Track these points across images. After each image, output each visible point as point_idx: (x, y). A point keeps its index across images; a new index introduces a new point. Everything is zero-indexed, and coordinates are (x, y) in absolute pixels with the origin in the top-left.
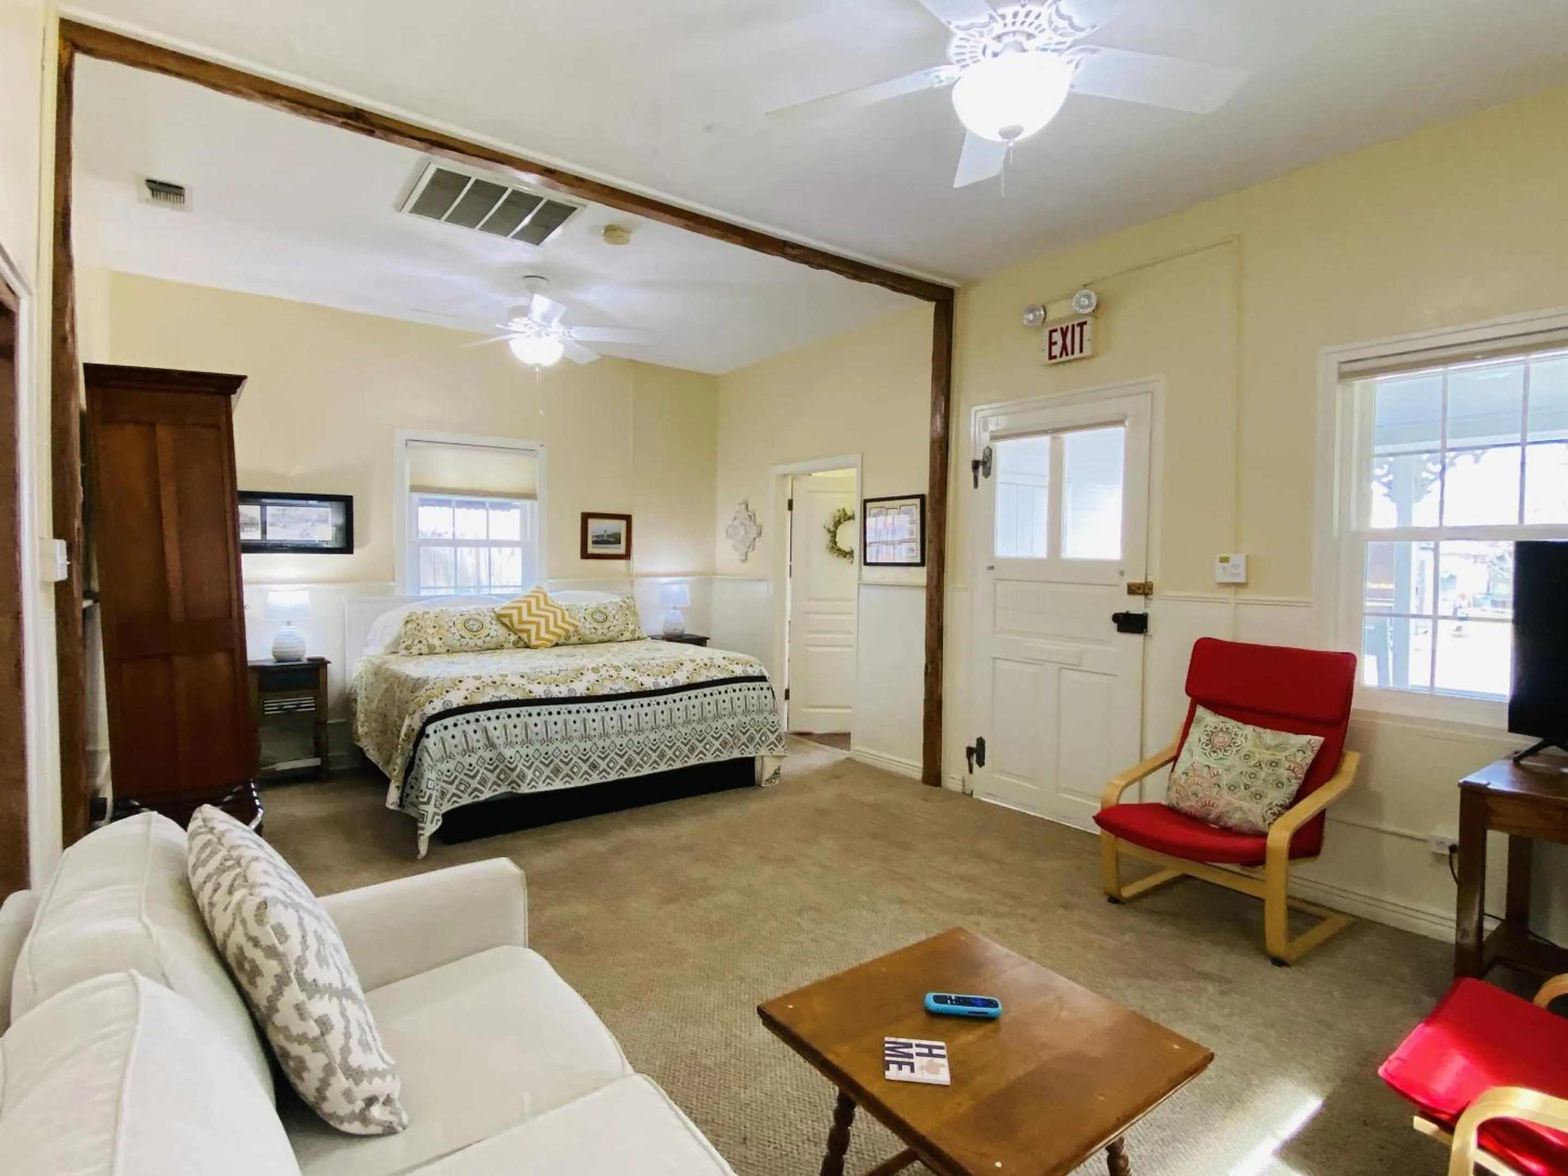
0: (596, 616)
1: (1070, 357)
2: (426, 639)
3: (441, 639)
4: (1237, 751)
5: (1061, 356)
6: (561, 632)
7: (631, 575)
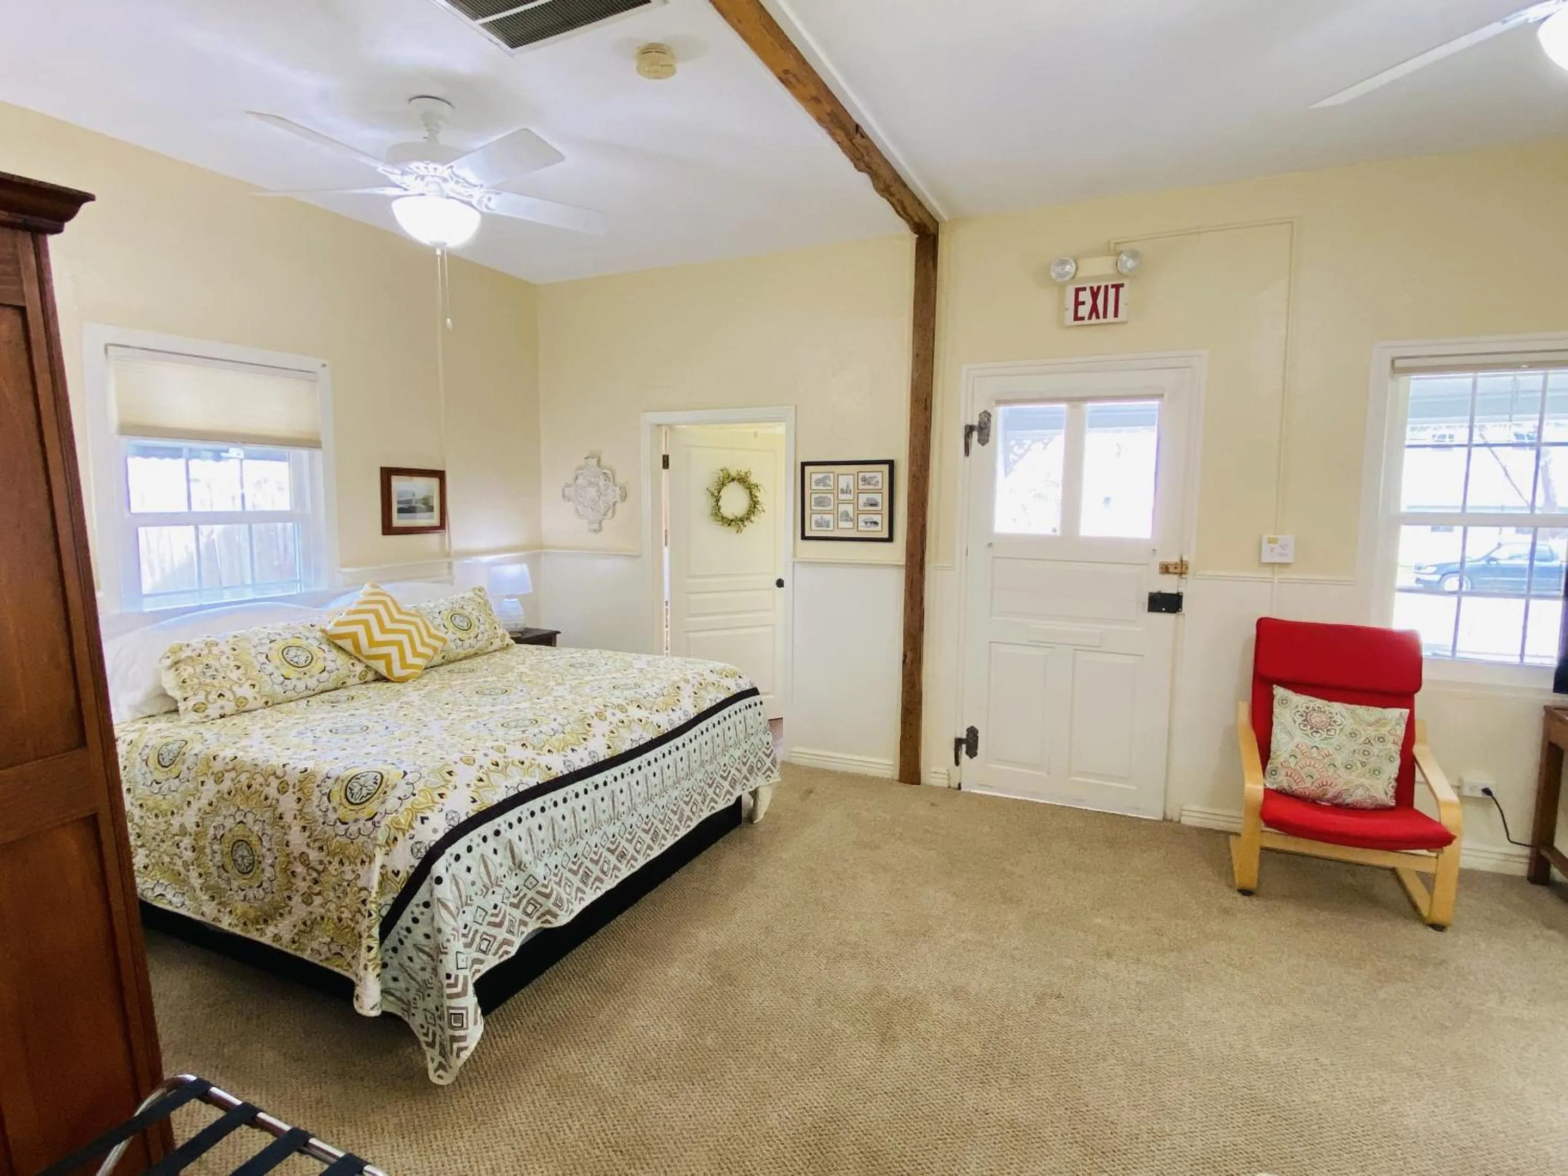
0: (457, 621)
1: (1102, 320)
2: (231, 689)
3: (254, 686)
4: (1341, 730)
5: (1090, 318)
6: (430, 652)
7: (448, 555)
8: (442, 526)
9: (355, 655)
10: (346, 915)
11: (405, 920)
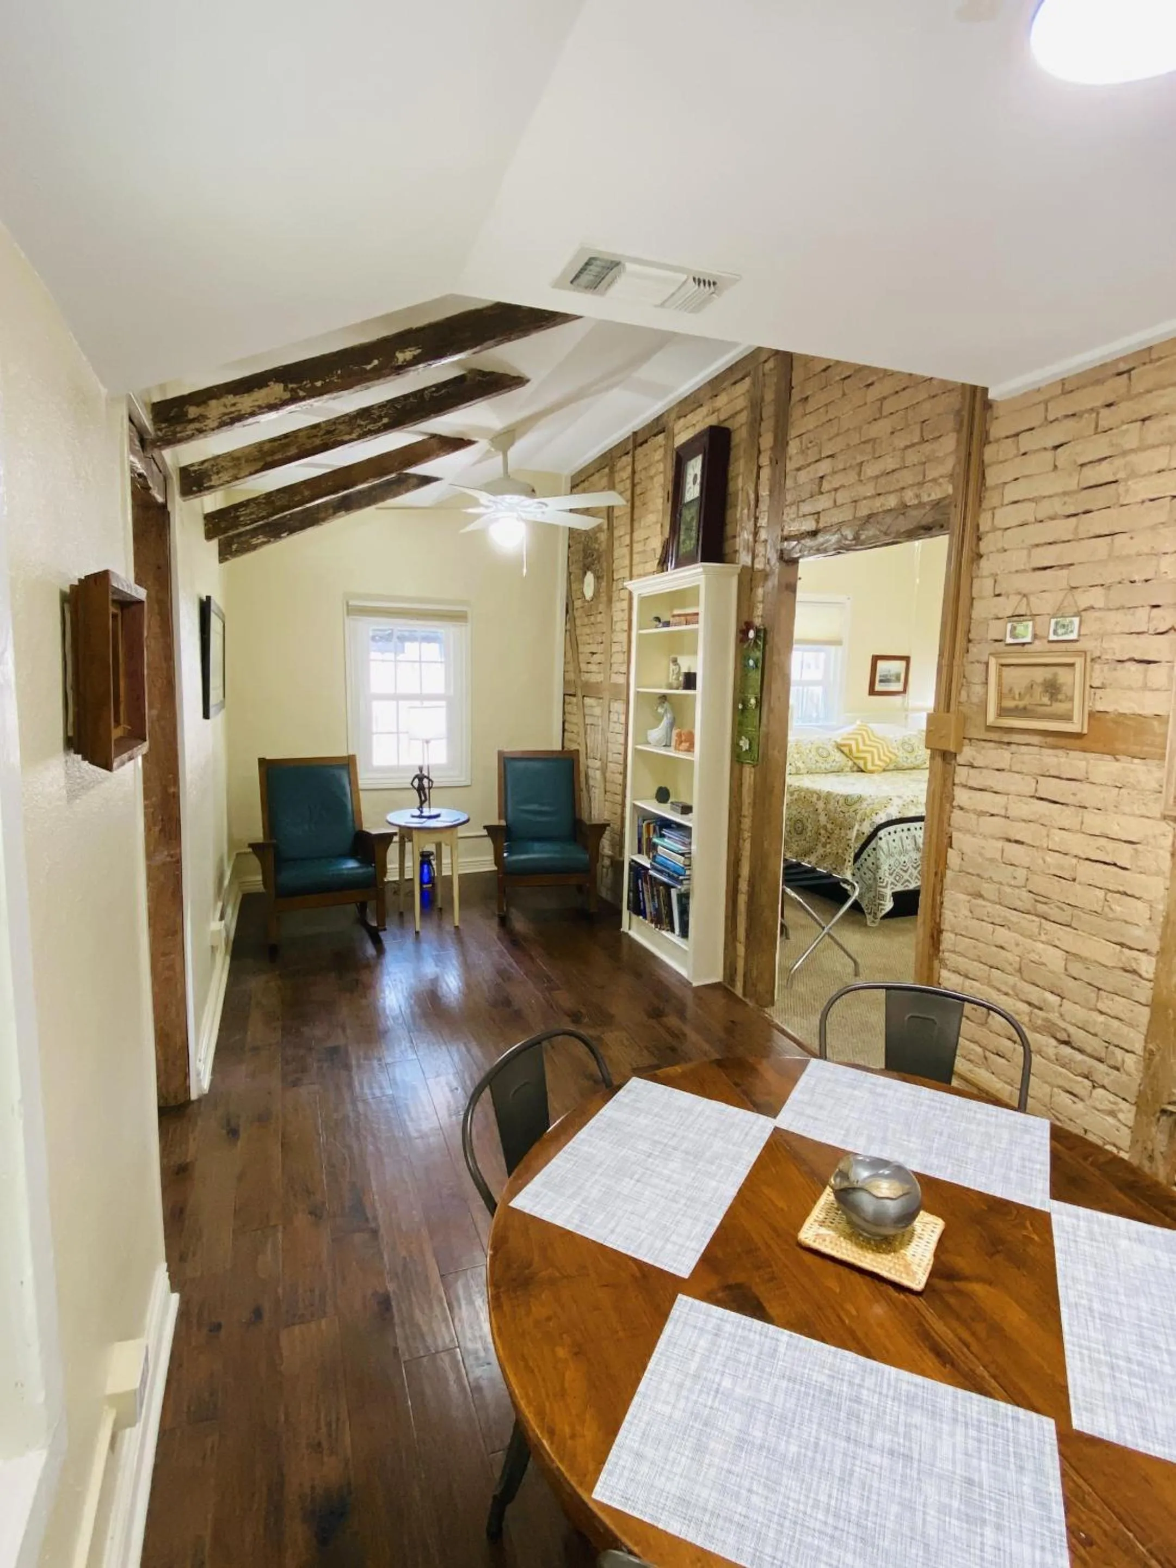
0: (906, 746)
2: (794, 762)
3: (803, 763)
6: (888, 760)
7: (906, 710)
8: (905, 691)
9: (849, 756)
10: (840, 851)
11: (864, 855)
